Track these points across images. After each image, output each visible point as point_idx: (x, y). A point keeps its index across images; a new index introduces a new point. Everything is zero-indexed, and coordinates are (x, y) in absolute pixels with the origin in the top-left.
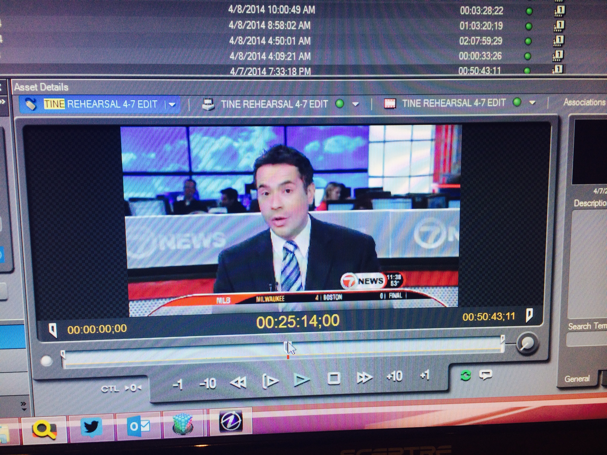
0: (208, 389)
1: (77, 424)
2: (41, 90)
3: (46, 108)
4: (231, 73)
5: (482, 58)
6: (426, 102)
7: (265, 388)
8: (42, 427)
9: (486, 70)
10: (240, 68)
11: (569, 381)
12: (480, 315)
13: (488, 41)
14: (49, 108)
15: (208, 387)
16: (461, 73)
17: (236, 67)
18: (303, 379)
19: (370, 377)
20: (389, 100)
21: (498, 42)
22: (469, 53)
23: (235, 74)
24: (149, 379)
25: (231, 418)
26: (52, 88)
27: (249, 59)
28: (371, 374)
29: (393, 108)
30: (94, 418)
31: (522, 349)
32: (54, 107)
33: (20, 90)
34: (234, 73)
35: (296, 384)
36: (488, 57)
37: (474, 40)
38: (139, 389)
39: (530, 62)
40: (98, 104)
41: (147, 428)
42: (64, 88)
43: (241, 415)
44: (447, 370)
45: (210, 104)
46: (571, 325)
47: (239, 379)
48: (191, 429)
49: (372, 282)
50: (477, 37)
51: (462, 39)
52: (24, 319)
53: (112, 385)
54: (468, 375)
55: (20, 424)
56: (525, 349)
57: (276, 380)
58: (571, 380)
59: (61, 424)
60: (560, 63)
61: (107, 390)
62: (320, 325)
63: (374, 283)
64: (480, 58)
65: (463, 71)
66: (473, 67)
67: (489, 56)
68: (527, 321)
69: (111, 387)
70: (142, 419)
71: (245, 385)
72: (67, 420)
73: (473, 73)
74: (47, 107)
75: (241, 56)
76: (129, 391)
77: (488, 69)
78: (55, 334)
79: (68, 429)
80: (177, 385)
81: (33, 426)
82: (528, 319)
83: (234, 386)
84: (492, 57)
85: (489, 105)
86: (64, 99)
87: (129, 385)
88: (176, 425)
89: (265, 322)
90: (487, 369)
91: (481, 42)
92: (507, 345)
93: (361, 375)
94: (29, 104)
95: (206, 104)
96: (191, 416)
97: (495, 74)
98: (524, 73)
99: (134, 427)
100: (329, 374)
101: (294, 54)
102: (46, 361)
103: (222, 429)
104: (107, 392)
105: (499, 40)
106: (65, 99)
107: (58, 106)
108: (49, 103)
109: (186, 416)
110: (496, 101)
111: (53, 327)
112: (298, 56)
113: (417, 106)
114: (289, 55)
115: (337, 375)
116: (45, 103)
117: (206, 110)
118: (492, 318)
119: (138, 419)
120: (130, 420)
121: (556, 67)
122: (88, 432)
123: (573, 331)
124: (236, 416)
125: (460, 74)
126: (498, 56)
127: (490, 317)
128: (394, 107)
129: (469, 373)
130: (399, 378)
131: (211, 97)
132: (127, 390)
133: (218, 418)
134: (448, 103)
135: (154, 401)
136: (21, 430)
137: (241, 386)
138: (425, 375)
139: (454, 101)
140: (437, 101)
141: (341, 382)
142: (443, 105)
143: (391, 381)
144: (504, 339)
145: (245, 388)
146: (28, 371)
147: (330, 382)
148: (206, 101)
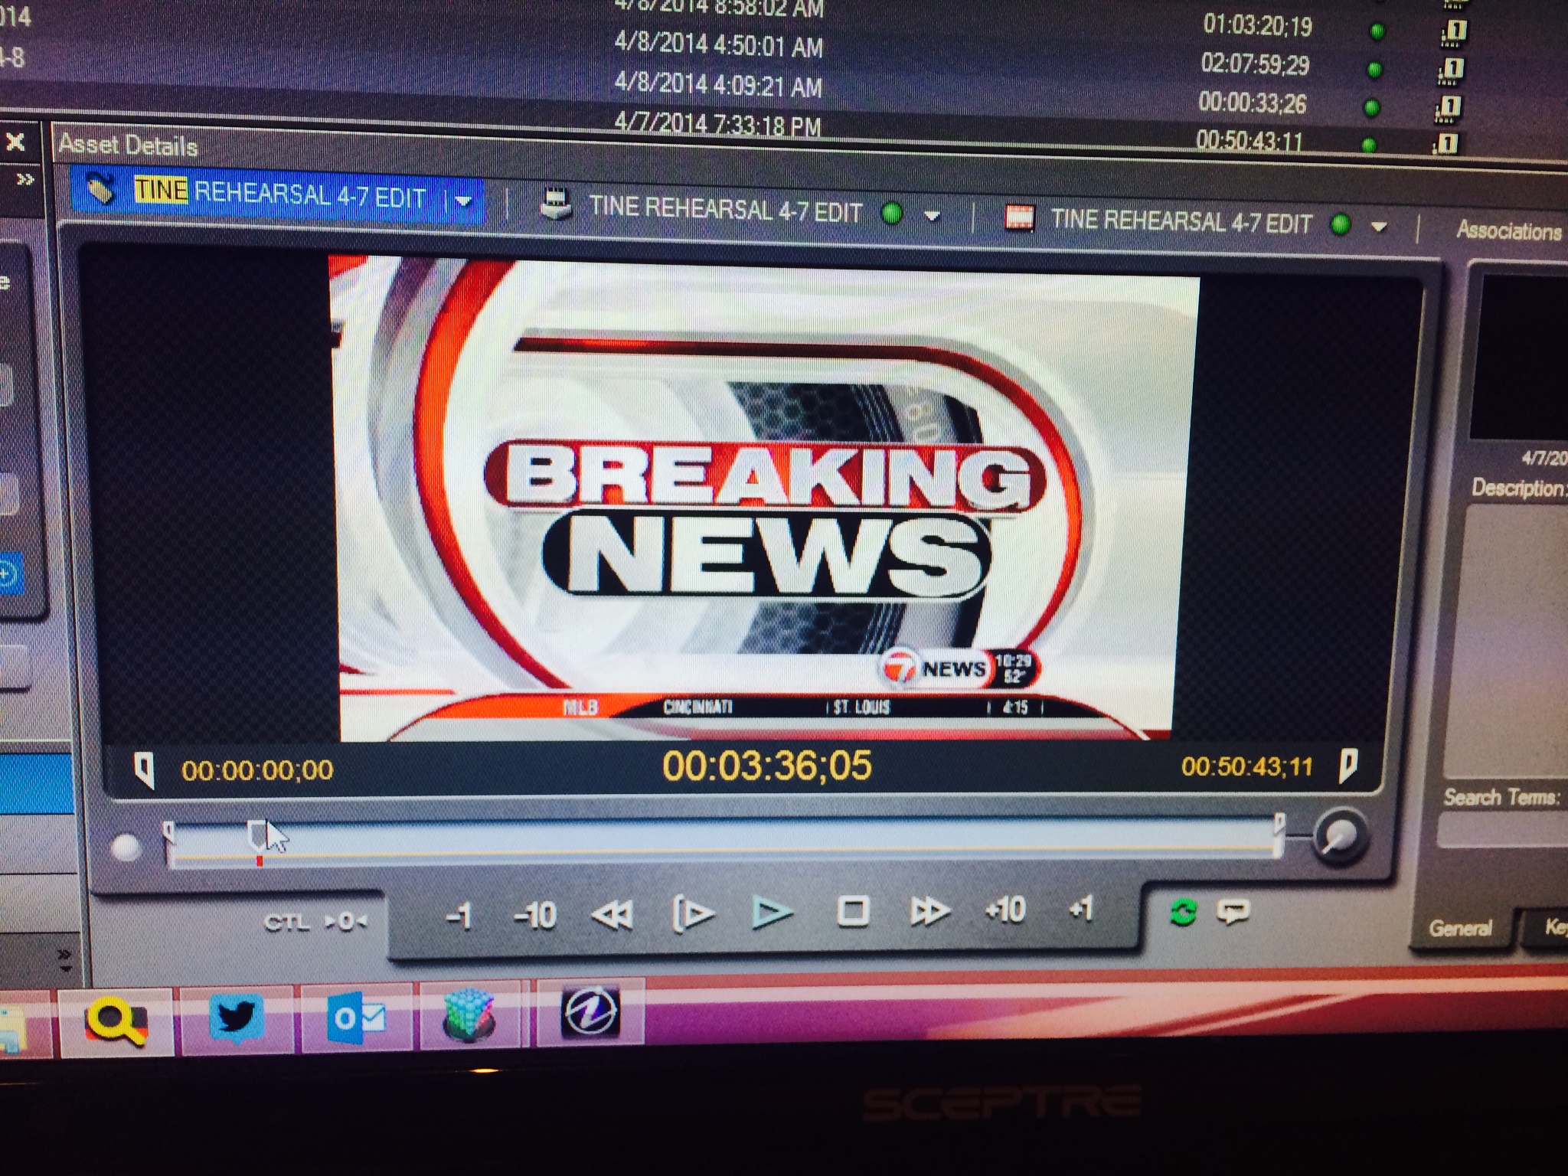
0: (535, 929)
1: (200, 1008)
2: (129, 152)
3: (138, 199)
4: (617, 124)
5: (1258, 109)
6: (1112, 215)
7: (680, 929)
8: (110, 1015)
9: (1266, 141)
10: (640, 113)
11: (1440, 934)
12: (1225, 761)
13: (1274, 64)
14: (148, 199)
15: (535, 924)
16: (1202, 144)
17: (630, 109)
18: (776, 911)
19: (944, 910)
20: (1017, 208)
21: (1298, 68)
22: (1225, 95)
23: (626, 128)
24: (386, 901)
25: (592, 1004)
26: (155, 149)
27: (663, 90)
28: (947, 904)
29: (1025, 230)
30: (245, 995)
31: (1325, 851)
32: (159, 197)
33: (73, 150)
34: (623, 125)
35: (757, 923)
36: (1272, 107)
37: (1237, 63)
38: (362, 925)
39: (1377, 124)
40: (274, 193)
41: (378, 1024)
42: (186, 150)
43: (616, 996)
44: (1137, 897)
45: (561, 204)
46: (1451, 793)
47: (614, 906)
48: (489, 1028)
49: (958, 672)
50: (1245, 55)
51: (1208, 58)
52: (71, 740)
53: (294, 913)
54: (1189, 911)
55: (54, 1004)
56: (1333, 850)
57: (707, 913)
58: (1446, 931)
59: (160, 1009)
60: (1455, 128)
61: (278, 926)
62: (823, 778)
63: (963, 674)
64: (1251, 108)
65: (1208, 139)
66: (1233, 132)
67: (1274, 103)
68: (1341, 781)
69: (289, 917)
70: (365, 1000)
71: (628, 922)
72: (176, 997)
73: (1233, 146)
74: (143, 196)
75: (644, 82)
76: (335, 930)
77: (1270, 137)
78: (149, 779)
79: (177, 1020)
80: (457, 917)
81: (86, 1012)
82: (1345, 774)
83: (600, 922)
84: (1281, 106)
85: (1269, 230)
86: (185, 178)
87: (335, 916)
88: (451, 1019)
89: (685, 765)
90: (1238, 897)
91: (1257, 66)
92: (1289, 839)
93: (923, 905)
94: (96, 187)
95: (551, 203)
96: (490, 995)
97: (1288, 152)
98: (1361, 150)
99: (345, 1019)
100: (843, 900)
101: (780, 80)
102: (125, 847)
103: (567, 1031)
104: (278, 930)
105: (1303, 64)
106: (189, 180)
107: (169, 196)
108: (147, 186)
109: (476, 995)
110: (1287, 222)
111: (144, 762)
112: (789, 85)
113: (1088, 226)
114: (768, 82)
115: (861, 903)
116: (137, 185)
117: (549, 219)
118: (1255, 770)
119: (355, 1001)
120: (335, 1003)
121: (1442, 137)
122: (226, 1030)
123: (1455, 808)
124: (603, 999)
125: (1201, 149)
126: (1297, 104)
127: (1249, 768)
128: (1030, 226)
129: (1191, 907)
130: (1017, 913)
131: (563, 185)
132: (331, 926)
133: (559, 1003)
134: (1167, 220)
135: (397, 956)
136: (55, 1022)
137: (620, 925)
138: (1081, 909)
139: (1182, 217)
140: (1140, 216)
141: (871, 920)
142: (1154, 224)
143: (996, 922)
144: (1283, 824)
145: (630, 930)
146: (78, 871)
147: (843, 921)
148: (552, 196)
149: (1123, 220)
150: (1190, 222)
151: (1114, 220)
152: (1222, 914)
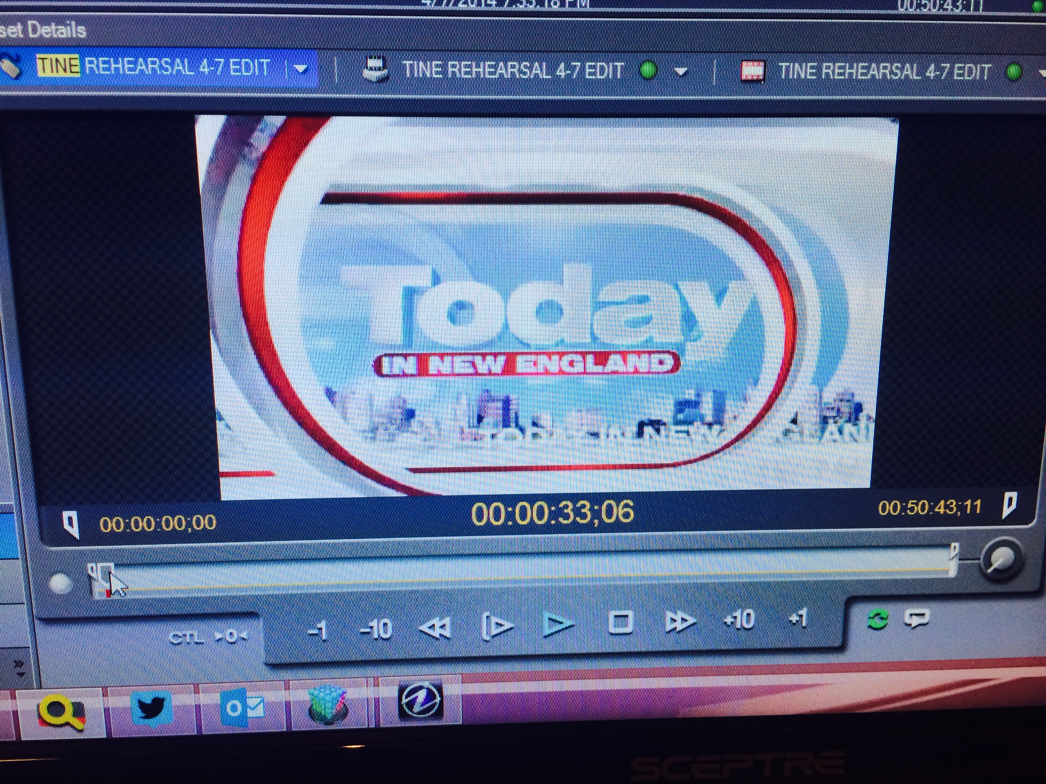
0: (376, 639)
1: (123, 701)
3: (40, 74)
4: (423, 1)
6: (828, 68)
7: (488, 638)
8: (56, 708)
9: (954, 4)
12: (912, 503)
14: (48, 74)
15: (376, 636)
16: (902, 7)
18: (561, 623)
19: (691, 620)
20: (750, 63)
23: (431, 4)
24: (261, 620)
25: (421, 695)
26: (52, 33)
28: (694, 616)
29: (758, 81)
31: (989, 571)
32: (58, 72)
34: (428, 2)
35: (547, 631)
38: (243, 638)
40: (148, 66)
41: (260, 712)
42: (77, 32)
43: (440, 689)
44: (842, 609)
45: (379, 69)
47: (436, 621)
48: (343, 713)
52: (13, 503)
53: (191, 631)
54: (882, 618)
55: (14, 701)
56: (995, 570)
57: (507, 625)
59: (94, 703)
61: (180, 640)
62: (596, 521)
65: (907, 3)
68: (1004, 517)
69: (188, 633)
70: (249, 694)
71: (447, 633)
72: (105, 694)
73: (927, 8)
74: (44, 71)
76: (224, 643)
78: (75, 532)
79: (107, 710)
80: (316, 632)
81: (38, 706)
82: (1006, 511)
83: (426, 634)
85: (955, 78)
86: (77, 56)
87: (222, 632)
88: (314, 707)
89: (488, 514)
90: (919, 607)
92: (961, 562)
93: (674, 617)
94: (7, 65)
95: (371, 69)
96: (343, 689)
97: (972, 12)
98: (1032, 11)
99: (234, 708)
100: (613, 614)
102: (59, 583)
103: (403, 715)
104: (179, 643)
106: (80, 57)
107: (65, 70)
108: (47, 62)
109: (333, 690)
110: (970, 71)
111: (70, 519)
113: (809, 77)
115: (627, 616)
116: (39, 62)
117: (370, 82)
118: (936, 510)
119: (241, 695)
120: (226, 696)
122: (145, 718)
124: (429, 690)
125: (901, 11)
127: (932, 508)
128: (761, 77)
129: (884, 615)
130: (748, 622)
131: (382, 53)
132: (220, 639)
133: (396, 694)
134: (874, 70)
135: (272, 660)
136: (15, 713)
137: (441, 635)
138: (798, 618)
139: (885, 68)
140: (851, 68)
141: (635, 629)
142: (862, 74)
143: (731, 630)
144: (957, 551)
145: (448, 638)
146: (25, 601)
147: (612, 630)
148: (372, 63)
149: (837, 71)
150: (891, 72)
151: (830, 71)
152: (908, 621)
